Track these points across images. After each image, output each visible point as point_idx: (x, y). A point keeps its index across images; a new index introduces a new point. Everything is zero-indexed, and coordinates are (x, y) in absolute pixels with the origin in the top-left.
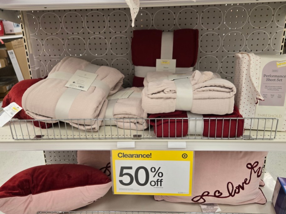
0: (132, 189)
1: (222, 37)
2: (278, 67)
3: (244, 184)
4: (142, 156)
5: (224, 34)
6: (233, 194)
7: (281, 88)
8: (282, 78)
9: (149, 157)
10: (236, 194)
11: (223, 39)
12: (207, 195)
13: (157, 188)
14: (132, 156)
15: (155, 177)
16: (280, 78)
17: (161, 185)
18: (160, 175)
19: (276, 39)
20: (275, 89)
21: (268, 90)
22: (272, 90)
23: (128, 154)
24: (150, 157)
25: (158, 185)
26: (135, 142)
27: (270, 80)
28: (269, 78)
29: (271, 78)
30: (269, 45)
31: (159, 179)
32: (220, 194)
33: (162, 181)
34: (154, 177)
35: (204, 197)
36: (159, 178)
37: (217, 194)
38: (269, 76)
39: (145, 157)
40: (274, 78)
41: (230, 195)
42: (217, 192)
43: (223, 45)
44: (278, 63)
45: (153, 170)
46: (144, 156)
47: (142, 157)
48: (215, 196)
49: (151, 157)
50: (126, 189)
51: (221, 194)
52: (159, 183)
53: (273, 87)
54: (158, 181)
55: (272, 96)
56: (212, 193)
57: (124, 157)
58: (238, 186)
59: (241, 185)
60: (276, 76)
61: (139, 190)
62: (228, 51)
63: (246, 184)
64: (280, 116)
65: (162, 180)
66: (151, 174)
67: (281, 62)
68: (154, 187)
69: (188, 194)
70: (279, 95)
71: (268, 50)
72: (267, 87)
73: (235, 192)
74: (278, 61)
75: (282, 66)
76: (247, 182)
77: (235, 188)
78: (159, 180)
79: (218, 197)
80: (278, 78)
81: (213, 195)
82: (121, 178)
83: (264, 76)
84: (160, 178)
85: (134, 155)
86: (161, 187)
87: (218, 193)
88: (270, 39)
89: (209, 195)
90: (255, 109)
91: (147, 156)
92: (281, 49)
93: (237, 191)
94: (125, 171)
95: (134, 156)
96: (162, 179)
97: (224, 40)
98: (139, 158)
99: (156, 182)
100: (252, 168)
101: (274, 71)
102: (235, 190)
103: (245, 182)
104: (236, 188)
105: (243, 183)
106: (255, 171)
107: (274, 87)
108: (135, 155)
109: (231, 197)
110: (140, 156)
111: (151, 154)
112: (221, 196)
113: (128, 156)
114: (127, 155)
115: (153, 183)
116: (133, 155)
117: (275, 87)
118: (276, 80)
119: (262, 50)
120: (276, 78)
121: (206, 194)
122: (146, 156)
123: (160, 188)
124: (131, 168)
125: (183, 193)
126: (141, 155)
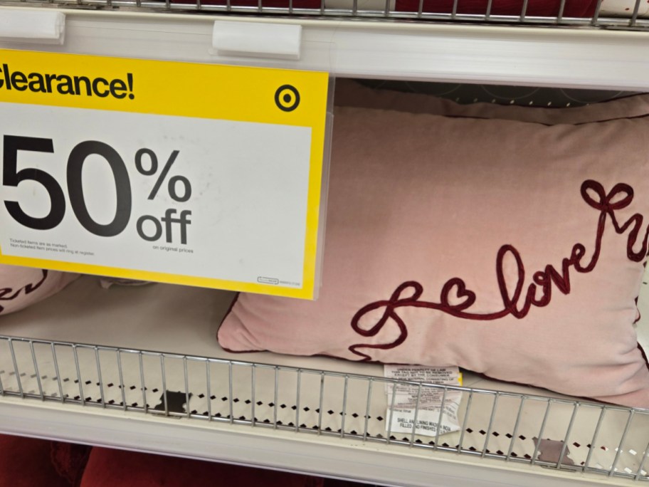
0: (63, 248)
3: (572, 268)
4: (92, 88)
6: (520, 305)
9: (124, 95)
10: (533, 307)
12: (413, 302)
13: (168, 249)
14: (43, 83)
15: (156, 197)
17: (184, 241)
18: (180, 189)
23: (27, 76)
24: (128, 92)
25: (169, 239)
26: (68, 17)
31: (174, 211)
32: (465, 298)
33: (189, 222)
34: (152, 196)
35: (399, 311)
36: (173, 204)
37: (454, 300)
39: (106, 94)
41: (510, 306)
42: (455, 289)
45: (146, 162)
46: (102, 88)
47: (89, 93)
48: (444, 306)
49: (132, 97)
50: (40, 246)
51: (472, 298)
52: (176, 228)
54: (168, 220)
56: (432, 294)
57: (9, 87)
58: (543, 269)
59: (559, 269)
61: (92, 254)
63: (580, 269)
65: (188, 217)
66: (140, 185)
68: (156, 247)
69: (300, 287)
73: (530, 299)
76: (585, 262)
77: (529, 280)
78: (173, 216)
79: (457, 311)
81: (438, 300)
82: (12, 193)
84: (180, 207)
85: (54, 77)
86: (183, 246)
87: (460, 294)
89: (422, 299)
91: (113, 89)
93: (539, 294)
94: (25, 159)
95: (54, 83)
96: (189, 213)
98: (75, 96)
99: (163, 224)
100: (606, 207)
102: (532, 290)
103: (575, 260)
104: (535, 277)
105: (566, 263)
106: (621, 225)
108: (60, 78)
109: (510, 316)
110: (83, 84)
111: (130, 76)
112: (469, 310)
113: (29, 80)
114: (24, 80)
115: (149, 228)
116: (49, 78)
121: (409, 293)
122: (108, 88)
123: (181, 250)
124: (45, 145)
125: (276, 281)
126: (86, 80)
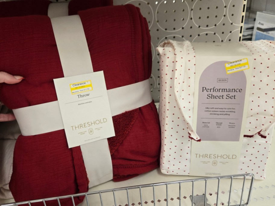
1: (154, 6)
2: (228, 72)
5: (157, 3)
7: (233, 110)
8: (235, 93)
11: (156, 12)
16: (232, 94)
19: (234, 6)
20: (224, 113)
21: (210, 114)
22: (218, 114)
27: (215, 97)
28: (212, 93)
29: (215, 94)
30: (225, 16)
38: (212, 90)
40: (220, 94)
43: (156, 20)
44: (227, 65)
53: (219, 110)
55: (219, 124)
60: (224, 90)
62: (166, 29)
64: (234, 157)
67: (233, 62)
70: (230, 123)
71: (224, 24)
72: (210, 110)
74: (227, 62)
75: (235, 70)
80: (227, 93)
83: (204, 89)
88: (225, 7)
90: (190, 146)
92: (242, 22)
97: (158, 12)
101: (220, 80)
107: (221, 110)
117: (224, 110)
118: (225, 97)
119: (215, 25)
120: (225, 94)
